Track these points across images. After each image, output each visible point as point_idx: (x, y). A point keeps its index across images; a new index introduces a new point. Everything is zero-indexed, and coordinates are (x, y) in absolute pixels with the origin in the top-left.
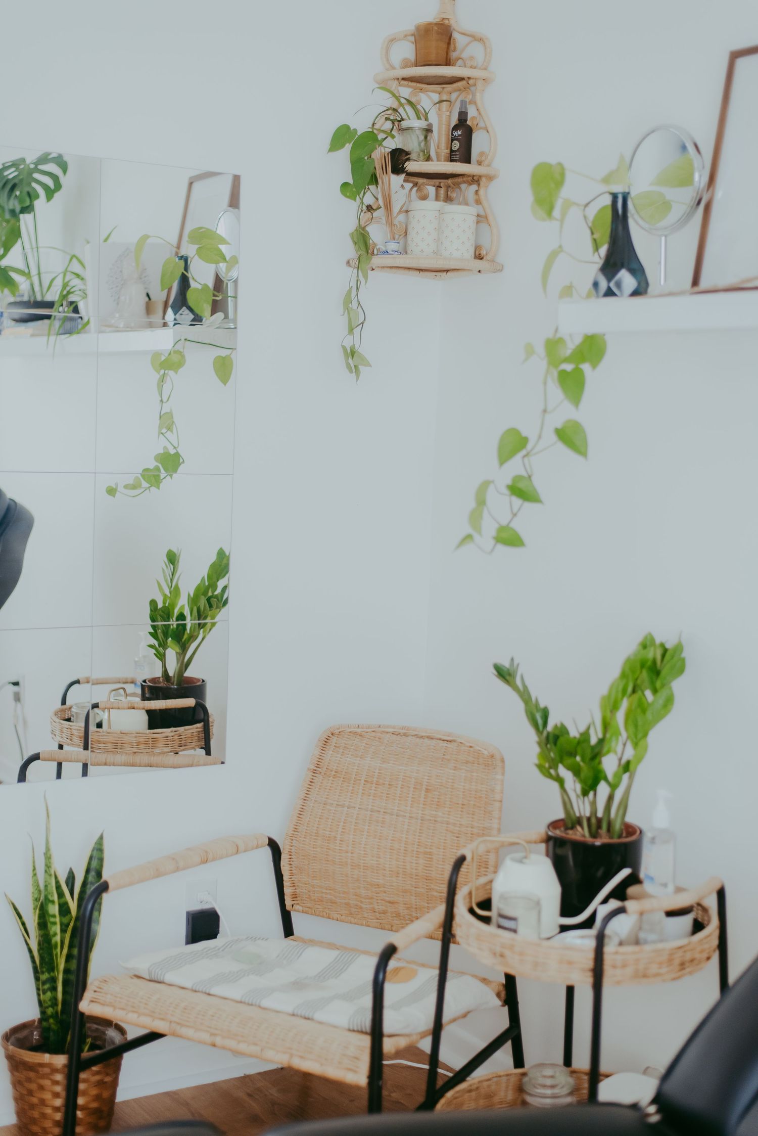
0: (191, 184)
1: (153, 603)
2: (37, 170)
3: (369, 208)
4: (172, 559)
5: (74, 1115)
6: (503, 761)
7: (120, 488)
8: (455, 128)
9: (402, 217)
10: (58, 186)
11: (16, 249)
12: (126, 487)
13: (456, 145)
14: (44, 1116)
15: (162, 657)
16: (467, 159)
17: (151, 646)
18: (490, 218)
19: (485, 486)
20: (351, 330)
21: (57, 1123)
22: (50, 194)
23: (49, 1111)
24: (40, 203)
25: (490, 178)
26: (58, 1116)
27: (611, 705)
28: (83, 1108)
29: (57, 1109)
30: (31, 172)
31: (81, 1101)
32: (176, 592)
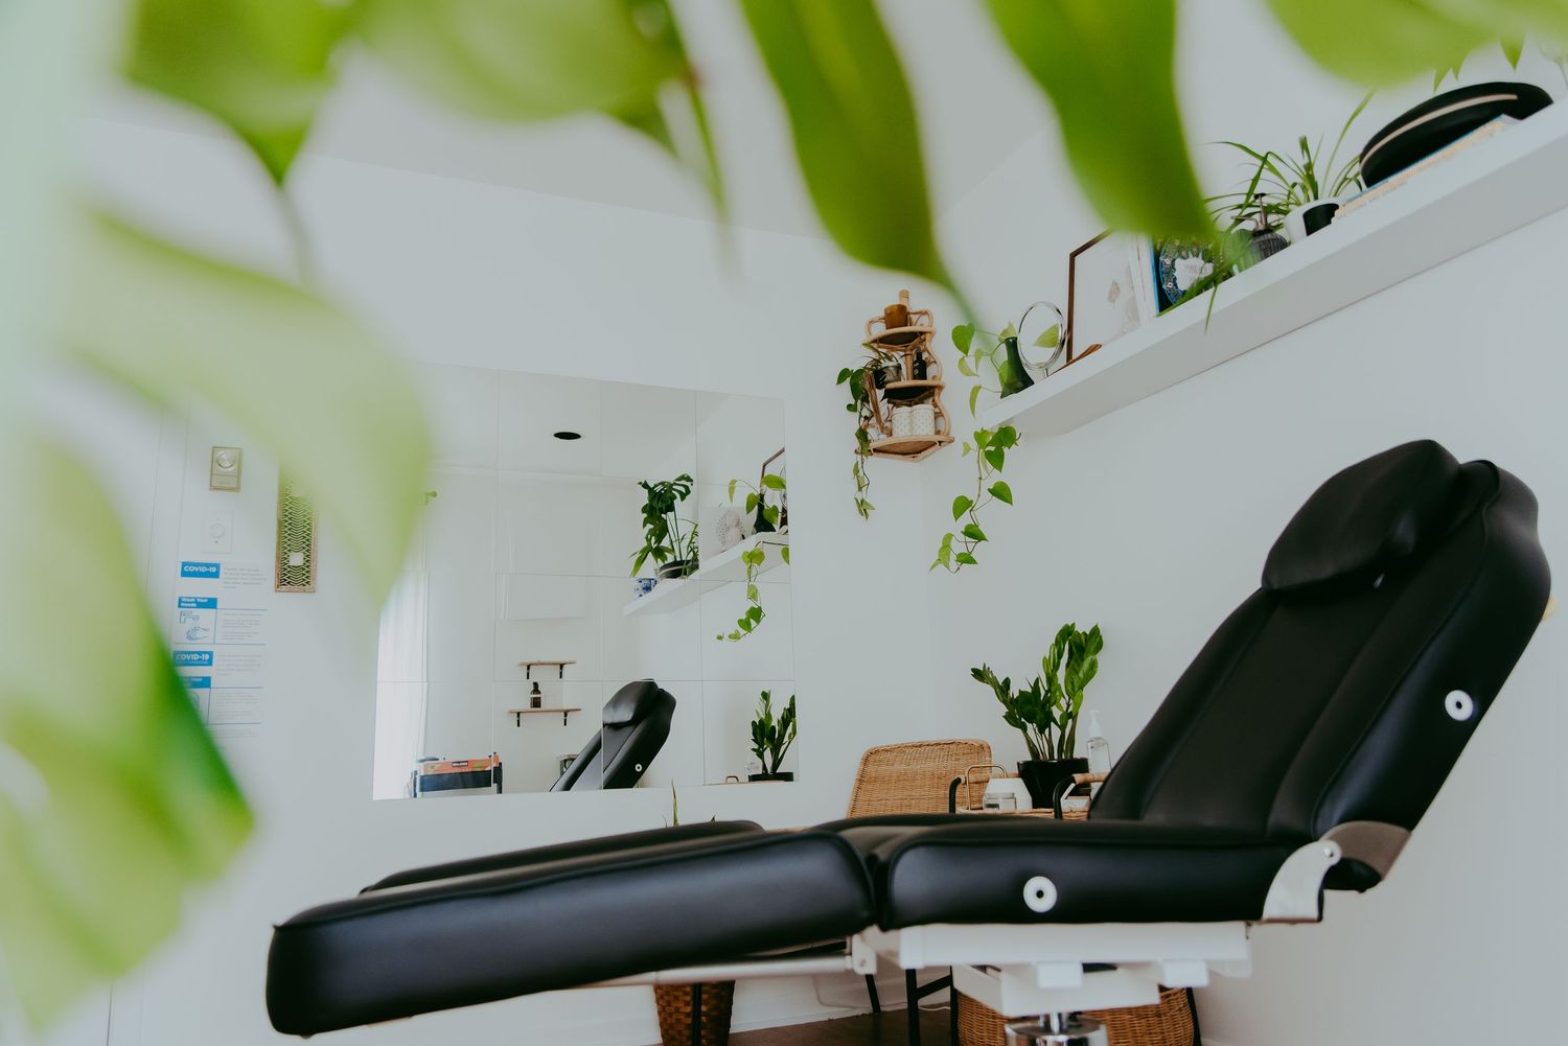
0: (764, 466)
1: (754, 723)
2: (675, 484)
3: (866, 418)
4: (765, 696)
5: (700, 1019)
6: (989, 747)
7: (726, 636)
8: (915, 362)
9: (888, 424)
10: (688, 492)
11: (667, 538)
12: (730, 637)
13: (917, 372)
14: (678, 1020)
15: (761, 755)
16: (925, 378)
17: (754, 750)
18: (944, 413)
19: (949, 537)
20: (860, 489)
21: (688, 1027)
22: (683, 496)
23: (682, 1017)
24: (677, 502)
25: (940, 388)
26: (689, 1021)
27: (1052, 668)
28: (705, 1014)
29: (688, 1015)
30: (672, 485)
31: (704, 1008)
32: (769, 716)
